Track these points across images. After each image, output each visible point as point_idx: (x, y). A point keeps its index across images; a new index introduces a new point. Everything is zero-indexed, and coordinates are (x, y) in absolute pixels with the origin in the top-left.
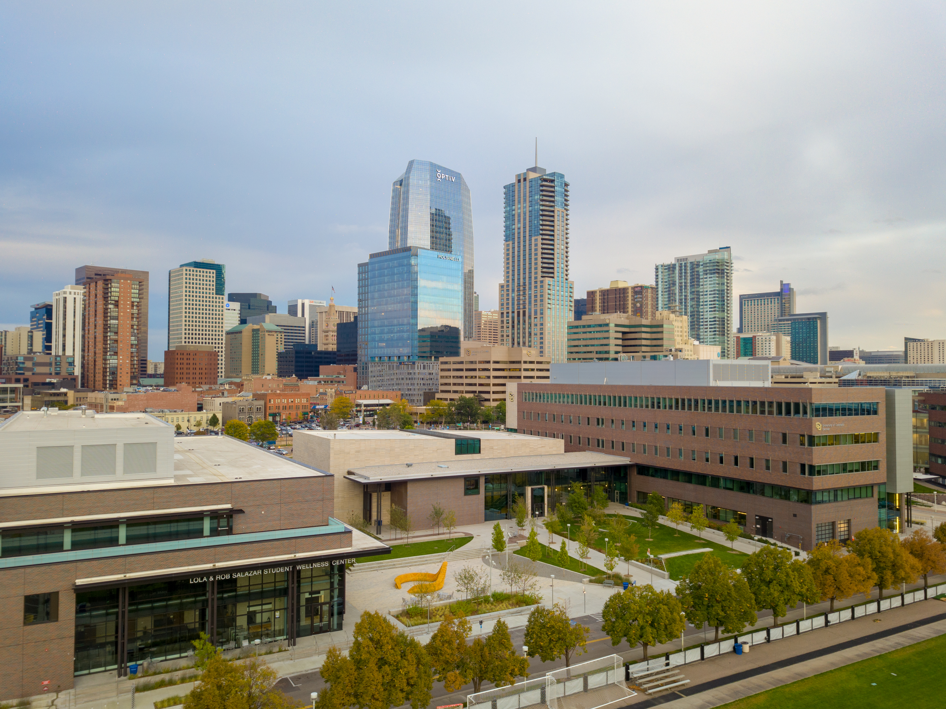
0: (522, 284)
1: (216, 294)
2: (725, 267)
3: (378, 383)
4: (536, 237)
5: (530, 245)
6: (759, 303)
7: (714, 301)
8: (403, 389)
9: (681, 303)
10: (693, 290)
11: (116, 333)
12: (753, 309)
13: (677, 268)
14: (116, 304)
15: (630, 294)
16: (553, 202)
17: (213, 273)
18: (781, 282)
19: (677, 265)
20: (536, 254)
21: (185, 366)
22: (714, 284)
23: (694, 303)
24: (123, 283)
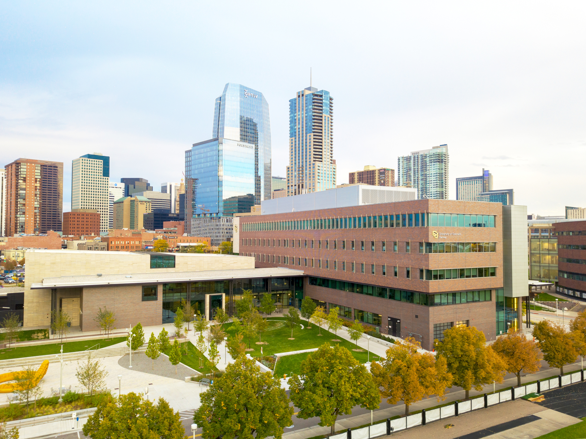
0: (301, 166)
1: (103, 176)
2: (444, 158)
3: (197, 233)
4: (310, 134)
5: (306, 139)
6: (469, 183)
7: (436, 180)
8: (213, 236)
9: (415, 182)
10: (423, 173)
11: (24, 199)
12: (465, 187)
13: (412, 159)
14: (25, 180)
15: (377, 174)
16: (322, 110)
17: (101, 162)
18: (483, 169)
19: (412, 157)
20: (310, 146)
21: (76, 223)
22: (436, 169)
23: (423, 182)
24: (29, 166)
